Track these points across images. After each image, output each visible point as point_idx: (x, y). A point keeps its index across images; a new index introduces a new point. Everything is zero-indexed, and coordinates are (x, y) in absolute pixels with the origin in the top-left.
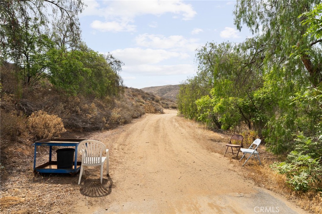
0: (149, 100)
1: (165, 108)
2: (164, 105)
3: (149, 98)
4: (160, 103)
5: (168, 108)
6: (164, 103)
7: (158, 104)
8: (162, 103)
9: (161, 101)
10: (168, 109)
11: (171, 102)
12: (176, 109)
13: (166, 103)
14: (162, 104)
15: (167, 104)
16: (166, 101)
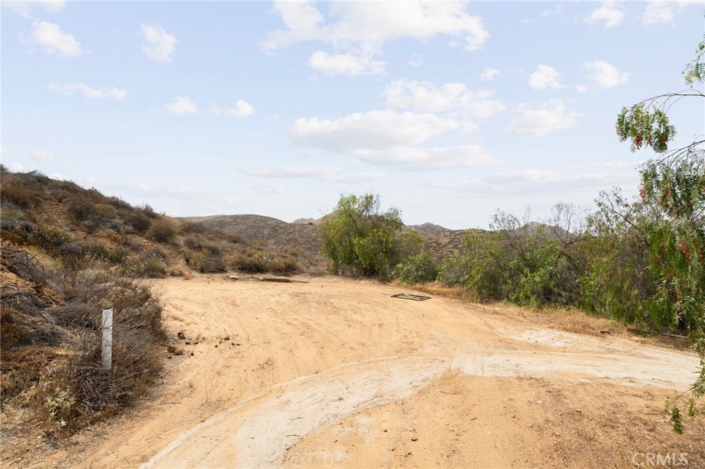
0: (114, 227)
1: (202, 271)
2: (196, 255)
3: (118, 221)
4: (176, 245)
5: (221, 270)
6: (199, 248)
7: (166, 252)
8: (190, 244)
9: (182, 234)
10: (217, 276)
11: (232, 245)
12: (261, 277)
13: (212, 244)
14: (186, 249)
15: (214, 252)
16: (210, 239)
